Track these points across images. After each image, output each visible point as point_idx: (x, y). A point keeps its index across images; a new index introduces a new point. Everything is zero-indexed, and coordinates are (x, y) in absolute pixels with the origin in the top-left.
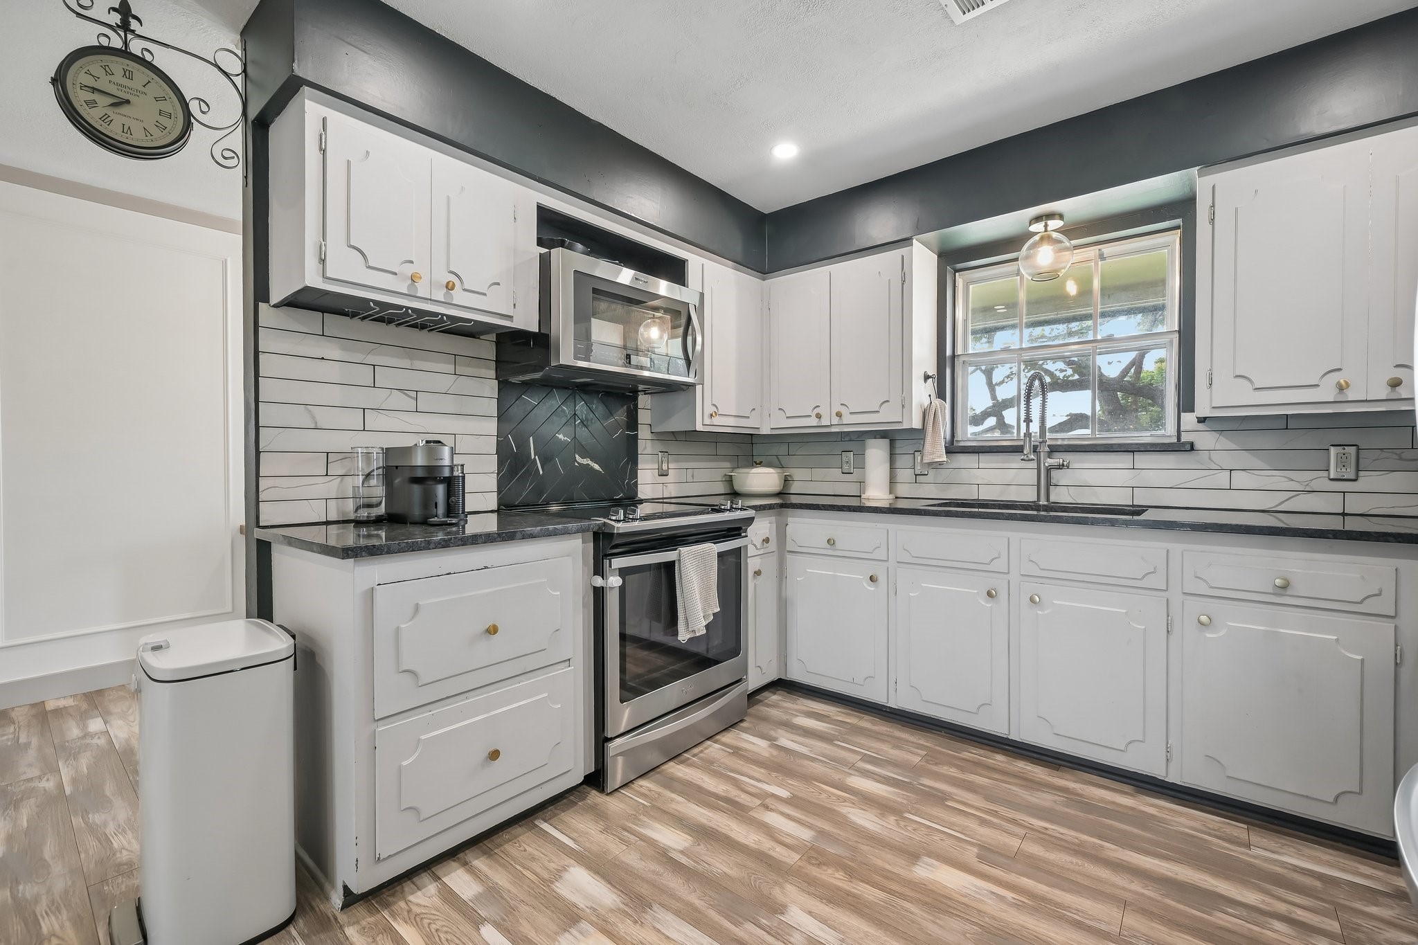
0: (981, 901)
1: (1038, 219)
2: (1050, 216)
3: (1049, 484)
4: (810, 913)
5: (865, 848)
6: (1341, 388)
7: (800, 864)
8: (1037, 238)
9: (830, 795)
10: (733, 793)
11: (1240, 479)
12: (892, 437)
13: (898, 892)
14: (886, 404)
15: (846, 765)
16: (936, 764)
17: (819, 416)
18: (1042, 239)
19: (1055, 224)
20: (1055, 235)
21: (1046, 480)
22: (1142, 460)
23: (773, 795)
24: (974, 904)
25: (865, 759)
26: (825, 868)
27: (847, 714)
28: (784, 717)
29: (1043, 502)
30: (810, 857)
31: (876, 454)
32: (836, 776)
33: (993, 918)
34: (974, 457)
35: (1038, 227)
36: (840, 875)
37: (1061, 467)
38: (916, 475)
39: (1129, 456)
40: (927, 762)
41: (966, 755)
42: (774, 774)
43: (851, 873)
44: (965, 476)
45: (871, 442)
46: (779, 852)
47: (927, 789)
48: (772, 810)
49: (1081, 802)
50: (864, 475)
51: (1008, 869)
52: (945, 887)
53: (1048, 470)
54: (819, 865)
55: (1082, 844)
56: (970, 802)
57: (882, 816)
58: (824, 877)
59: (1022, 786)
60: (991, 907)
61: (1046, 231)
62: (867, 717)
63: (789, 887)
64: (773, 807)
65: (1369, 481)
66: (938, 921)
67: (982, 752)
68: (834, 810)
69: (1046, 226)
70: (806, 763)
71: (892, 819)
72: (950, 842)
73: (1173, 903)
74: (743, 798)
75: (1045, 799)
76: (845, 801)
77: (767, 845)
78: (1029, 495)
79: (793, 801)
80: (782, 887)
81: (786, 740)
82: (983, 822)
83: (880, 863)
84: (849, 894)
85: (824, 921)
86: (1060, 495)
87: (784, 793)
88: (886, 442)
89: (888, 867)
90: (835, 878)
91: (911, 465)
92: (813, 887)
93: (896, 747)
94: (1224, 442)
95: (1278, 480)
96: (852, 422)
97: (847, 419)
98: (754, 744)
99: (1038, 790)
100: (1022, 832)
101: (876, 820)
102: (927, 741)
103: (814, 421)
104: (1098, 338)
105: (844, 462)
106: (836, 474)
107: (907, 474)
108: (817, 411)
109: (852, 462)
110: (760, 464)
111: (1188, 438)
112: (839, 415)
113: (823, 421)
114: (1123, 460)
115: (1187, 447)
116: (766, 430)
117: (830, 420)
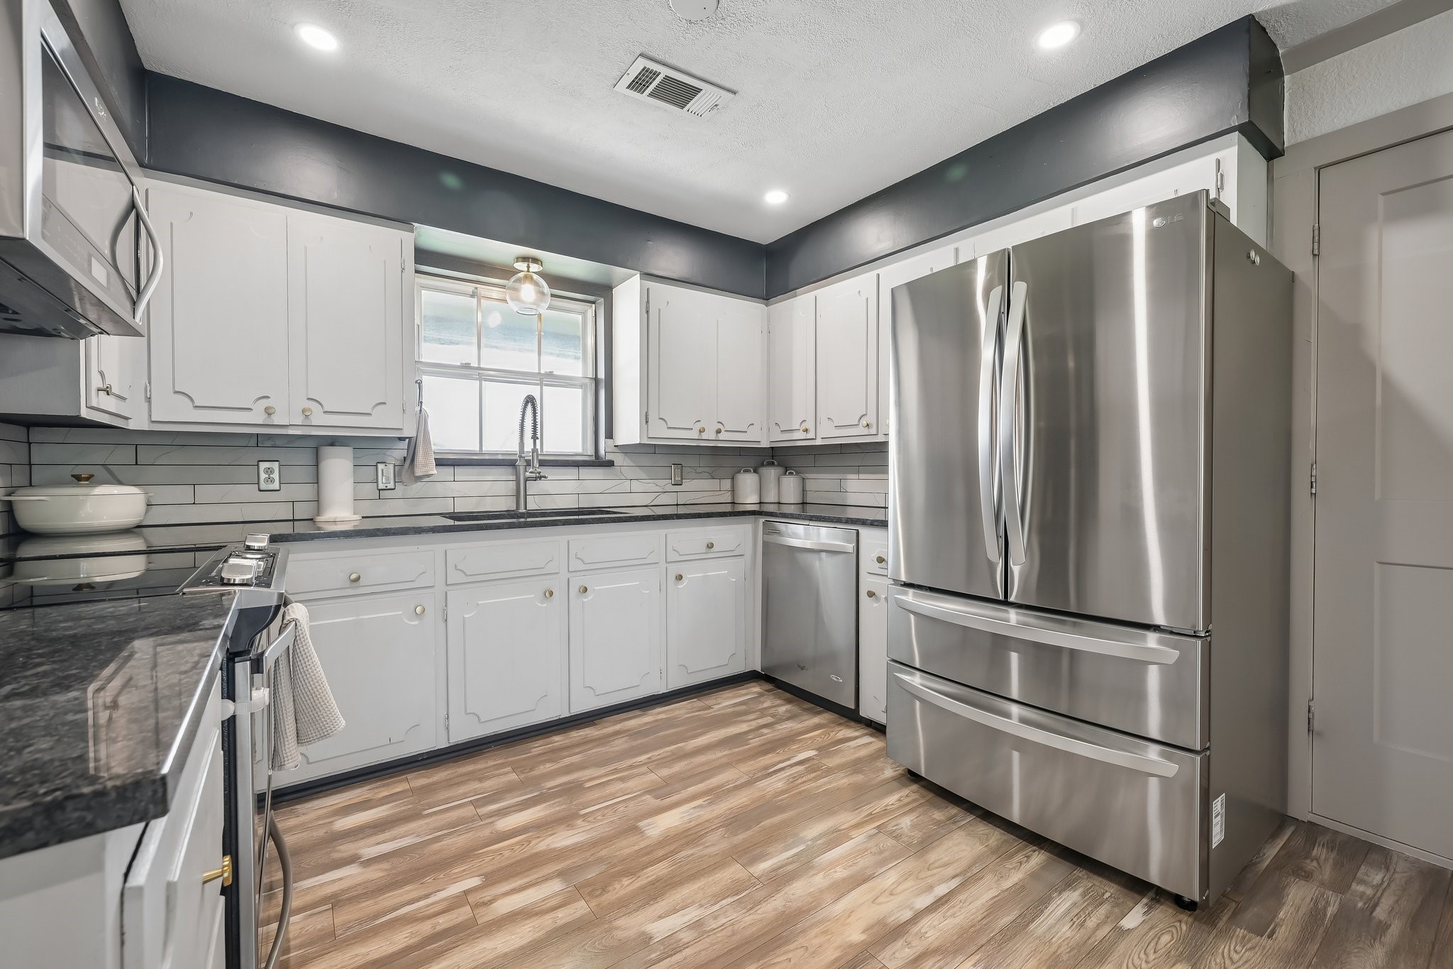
0: (699, 817)
1: (525, 259)
2: (535, 260)
4: (660, 917)
5: (603, 853)
6: (700, 432)
7: (594, 904)
8: (521, 275)
9: (511, 848)
10: (426, 928)
11: (636, 486)
13: (667, 854)
15: (475, 820)
16: (531, 770)
17: (269, 412)
18: (526, 277)
19: (535, 267)
20: (535, 277)
21: (519, 494)
22: (585, 473)
23: (466, 893)
24: (700, 821)
25: (477, 804)
26: (611, 888)
27: (384, 786)
28: (321, 833)
29: (522, 510)
30: (589, 894)
31: (338, 467)
32: (486, 833)
33: (717, 818)
34: (450, 470)
35: (521, 266)
36: (626, 881)
37: (534, 479)
38: (380, 490)
39: (575, 470)
40: (522, 772)
41: (535, 751)
42: (428, 879)
43: (630, 872)
44: (439, 489)
45: (327, 451)
46: (563, 916)
47: (560, 788)
48: (491, 902)
49: (635, 733)
50: (318, 492)
51: (678, 791)
52: (676, 827)
53: (526, 480)
54: (604, 890)
55: (673, 753)
56: (595, 775)
57: (571, 827)
58: (622, 893)
59: (598, 745)
60: (706, 814)
61: (528, 271)
62: (409, 776)
63: (620, 923)
64: (489, 898)
65: (688, 485)
66: (707, 845)
67: (541, 742)
68: (537, 853)
69: (528, 267)
70: (436, 846)
71: (579, 822)
72: (631, 804)
73: (737, 750)
74: (443, 922)
75: (620, 744)
76: (530, 842)
77: (547, 922)
78: (506, 503)
79: (491, 879)
80: (617, 928)
81: (370, 849)
82: (622, 779)
83: (627, 851)
84: (652, 883)
85: (674, 911)
87: (474, 882)
88: (348, 451)
89: (637, 848)
90: (624, 887)
91: (372, 478)
92: (626, 905)
93: (481, 780)
95: (651, 486)
96: (322, 423)
98: (340, 879)
99: (609, 742)
100: (644, 769)
101: (571, 832)
102: (495, 760)
103: (257, 417)
104: (542, 372)
105: (263, 476)
106: (249, 491)
107: (369, 490)
108: (265, 403)
109: (276, 476)
110: (87, 479)
111: (609, 457)
112: (305, 412)
113: (276, 420)
114: (571, 473)
115: (610, 464)
116: (138, 423)
117: (288, 418)
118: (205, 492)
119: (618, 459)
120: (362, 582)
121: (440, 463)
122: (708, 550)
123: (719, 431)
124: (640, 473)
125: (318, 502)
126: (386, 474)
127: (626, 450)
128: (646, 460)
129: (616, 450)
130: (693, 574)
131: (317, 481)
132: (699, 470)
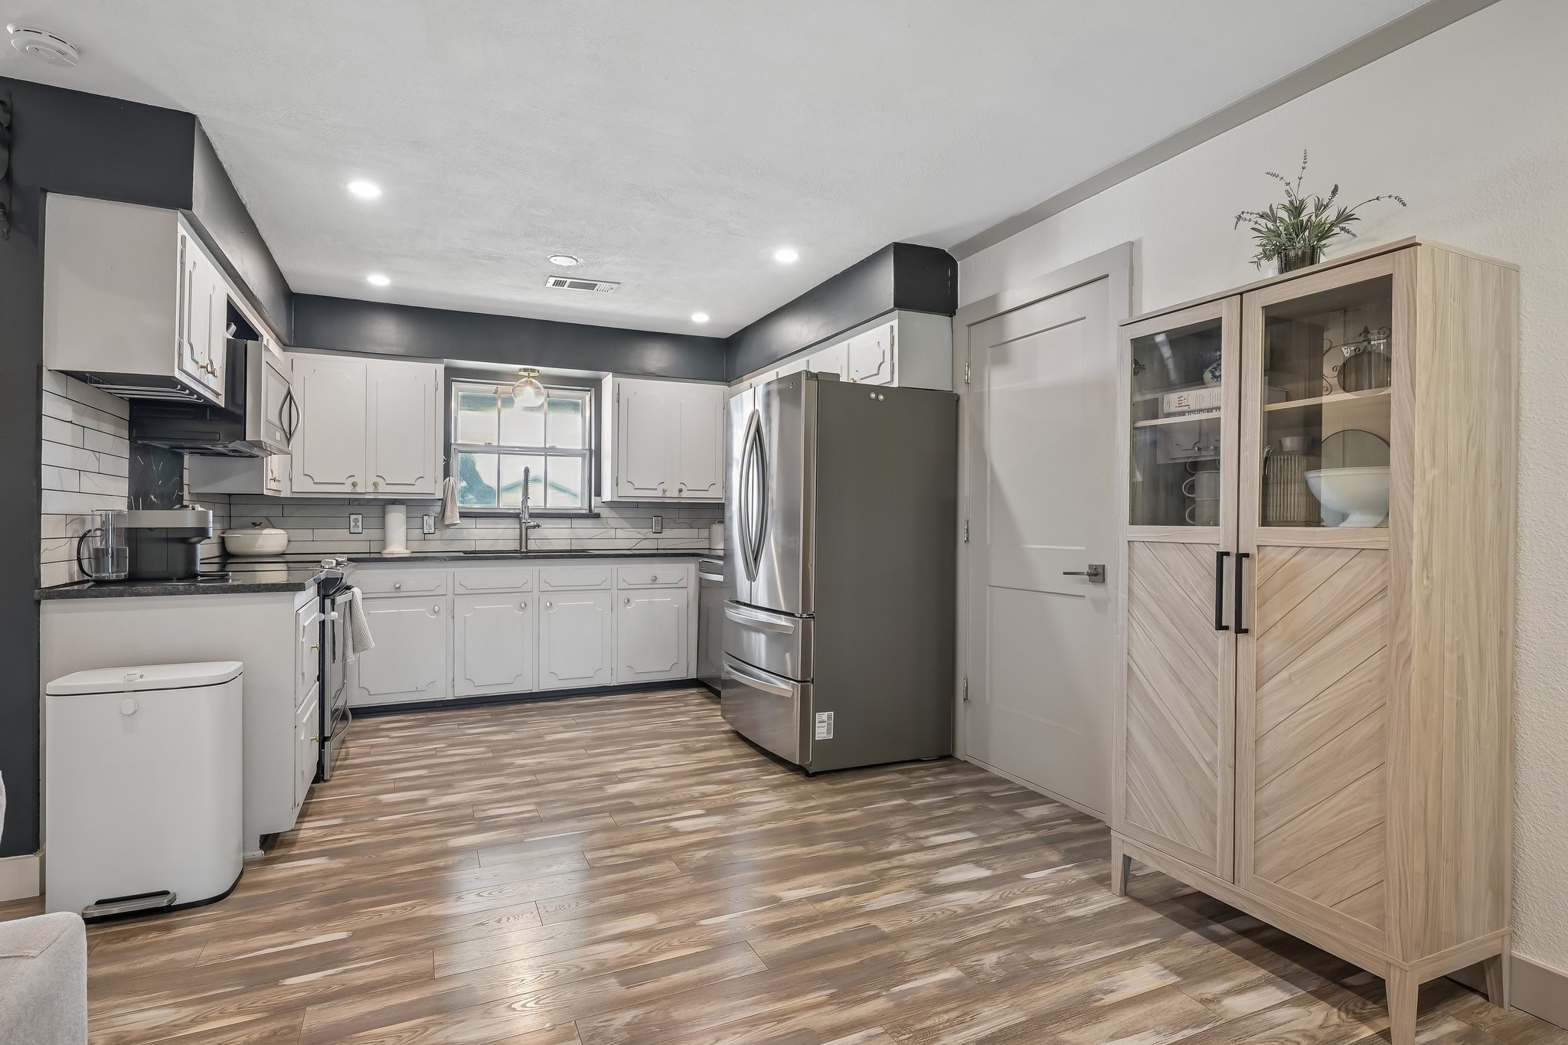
1: (525, 370)
2: (533, 371)
3: (527, 539)
5: (518, 742)
6: (664, 491)
7: (497, 754)
8: (525, 378)
9: (466, 737)
11: (620, 533)
12: (415, 506)
13: (550, 744)
14: (421, 479)
17: (354, 485)
18: (526, 381)
19: (532, 374)
20: (532, 378)
21: (523, 538)
22: (577, 523)
23: (438, 747)
24: (579, 736)
26: (511, 750)
29: (524, 550)
30: (495, 752)
31: (396, 519)
32: (460, 732)
34: (473, 520)
35: (522, 373)
36: (521, 749)
37: (534, 527)
38: (425, 534)
39: (569, 521)
42: (420, 743)
44: (465, 534)
45: (390, 507)
50: (384, 535)
53: (527, 529)
54: (504, 751)
57: (504, 734)
58: (513, 752)
61: (527, 376)
65: (667, 533)
69: (529, 374)
71: (510, 733)
78: (513, 545)
84: (533, 751)
86: (533, 545)
88: (403, 508)
89: (535, 741)
91: (420, 525)
94: (613, 514)
95: (634, 533)
96: (386, 491)
97: (382, 488)
103: (348, 488)
104: (547, 446)
105: (352, 524)
106: (343, 533)
107: (416, 533)
108: (352, 480)
109: (360, 524)
110: (259, 525)
111: (596, 511)
112: (375, 485)
113: (359, 489)
114: (566, 523)
115: (597, 516)
116: (286, 493)
117: (365, 488)
118: (321, 534)
119: (605, 512)
120: (402, 589)
121: (463, 515)
122: (653, 582)
123: (680, 491)
124: (625, 524)
125: (383, 542)
126: (429, 521)
127: (612, 505)
128: (630, 513)
129: (603, 505)
130: (640, 599)
131: (383, 527)
132: (678, 521)
